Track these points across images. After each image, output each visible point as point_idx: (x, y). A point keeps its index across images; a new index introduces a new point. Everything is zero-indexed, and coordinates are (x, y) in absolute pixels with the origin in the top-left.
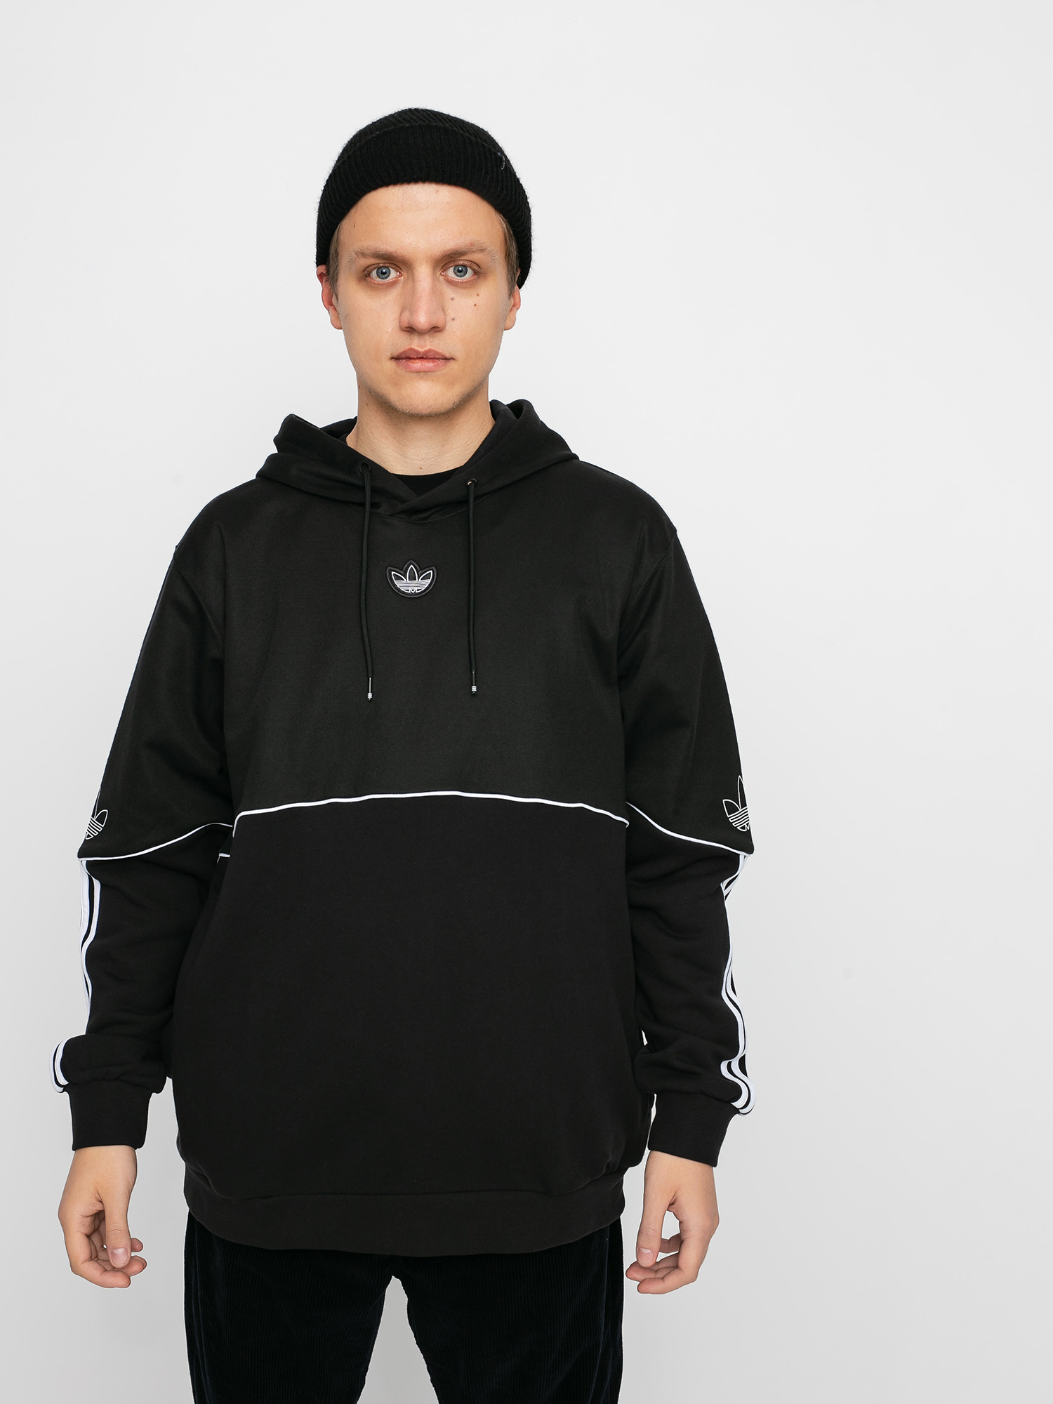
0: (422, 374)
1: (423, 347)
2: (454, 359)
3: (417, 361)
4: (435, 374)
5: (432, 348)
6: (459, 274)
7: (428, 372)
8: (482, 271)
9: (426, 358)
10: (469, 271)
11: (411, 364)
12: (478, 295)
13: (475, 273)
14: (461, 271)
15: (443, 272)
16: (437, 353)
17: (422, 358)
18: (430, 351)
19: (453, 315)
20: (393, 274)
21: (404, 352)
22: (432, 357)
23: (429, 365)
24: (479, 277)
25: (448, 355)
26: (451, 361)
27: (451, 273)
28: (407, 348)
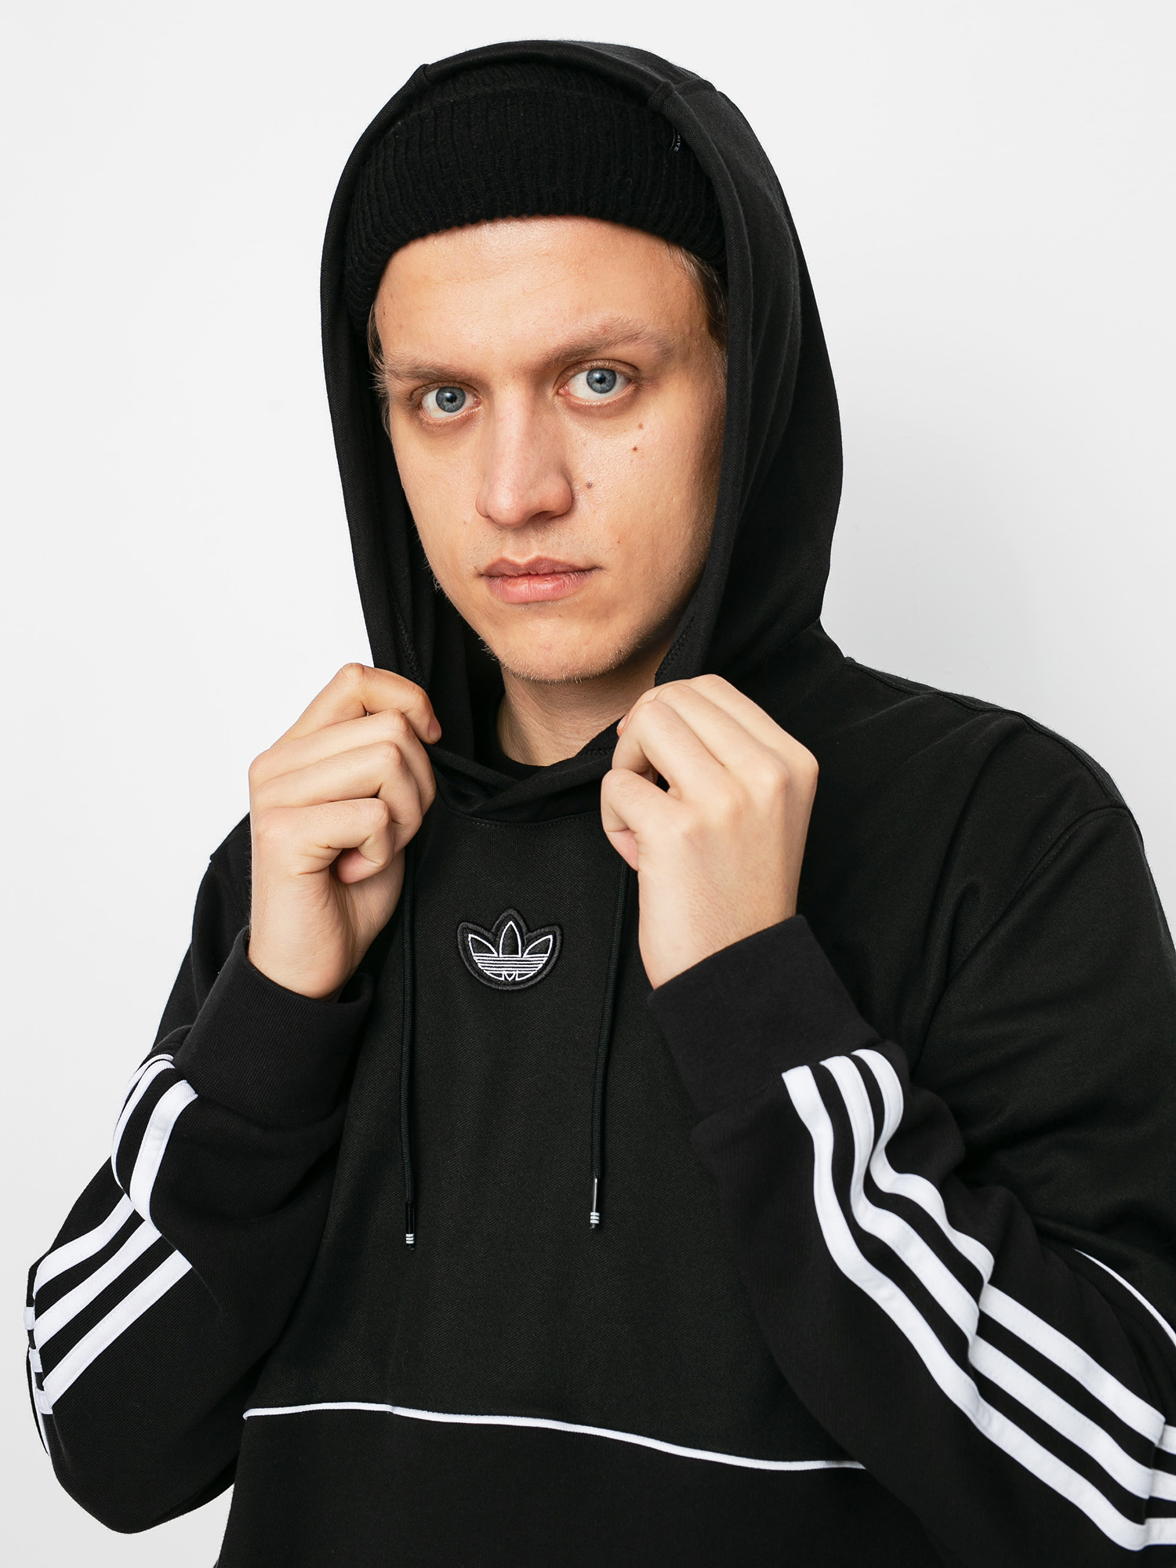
0: (535, 607)
1: (524, 555)
2: (601, 568)
3: (520, 581)
4: (560, 603)
5: (544, 554)
6: (598, 386)
7: (543, 601)
8: (643, 375)
9: (537, 575)
10: (620, 380)
11: (509, 588)
12: (641, 426)
13: (629, 380)
14: (604, 381)
15: (562, 386)
16: (557, 563)
17: (529, 574)
18: (539, 561)
19: (590, 478)
20: (469, 400)
21: (494, 566)
22: (546, 571)
23: (546, 586)
24: (637, 391)
25: (580, 563)
26: (594, 573)
27: (580, 387)
28: (496, 557)
